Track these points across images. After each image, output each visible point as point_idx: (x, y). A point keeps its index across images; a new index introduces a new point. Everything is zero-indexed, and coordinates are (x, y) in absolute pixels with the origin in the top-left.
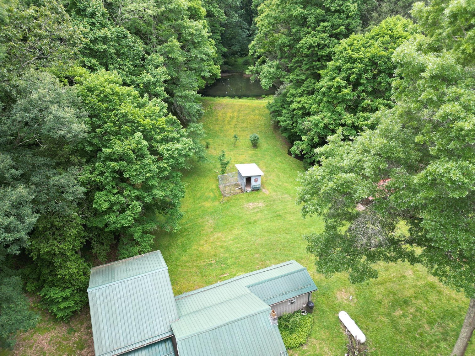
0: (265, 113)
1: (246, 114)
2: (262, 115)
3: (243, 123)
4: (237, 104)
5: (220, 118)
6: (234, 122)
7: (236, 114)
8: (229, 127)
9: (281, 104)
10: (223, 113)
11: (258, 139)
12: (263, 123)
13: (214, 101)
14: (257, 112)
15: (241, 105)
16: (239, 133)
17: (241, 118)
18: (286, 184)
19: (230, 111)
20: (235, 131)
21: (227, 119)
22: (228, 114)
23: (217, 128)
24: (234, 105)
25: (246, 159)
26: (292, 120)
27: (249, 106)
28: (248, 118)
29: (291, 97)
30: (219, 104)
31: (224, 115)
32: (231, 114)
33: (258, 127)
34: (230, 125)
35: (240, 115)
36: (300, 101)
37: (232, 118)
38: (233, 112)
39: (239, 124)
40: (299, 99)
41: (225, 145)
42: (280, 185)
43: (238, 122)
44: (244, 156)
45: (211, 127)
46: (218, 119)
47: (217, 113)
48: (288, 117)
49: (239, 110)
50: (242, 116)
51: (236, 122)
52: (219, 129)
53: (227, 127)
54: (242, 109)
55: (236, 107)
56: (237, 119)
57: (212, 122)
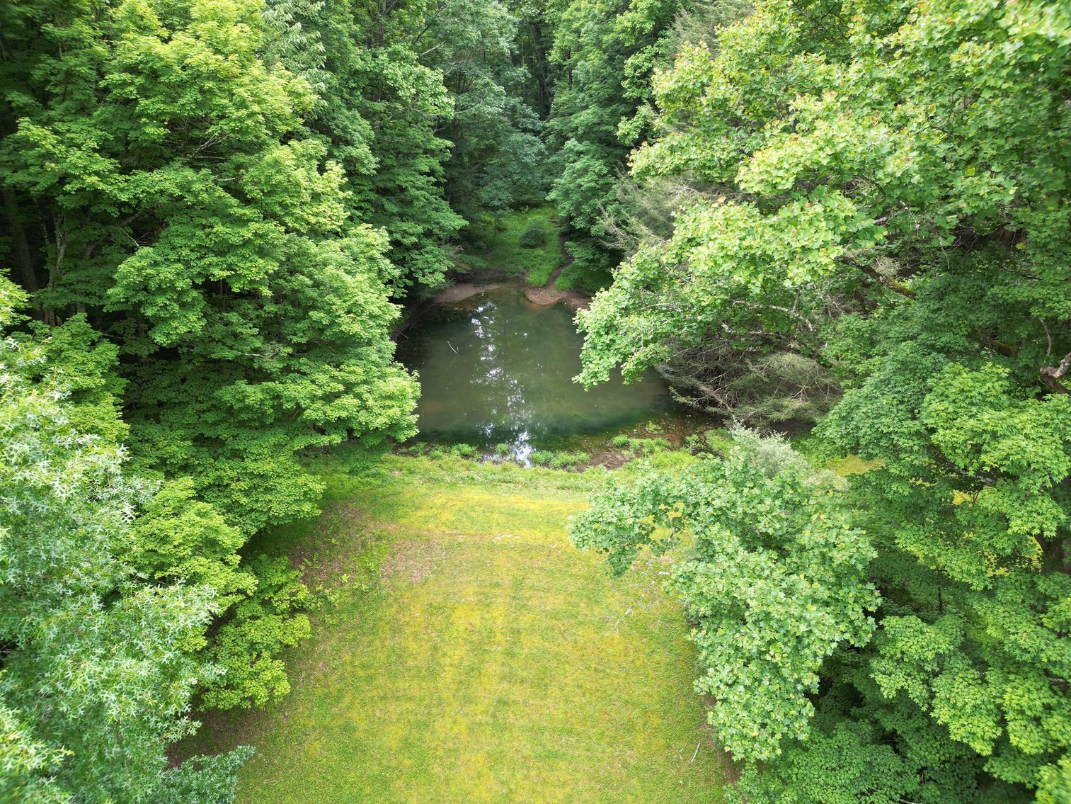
1: (555, 615)
3: (541, 684)
5: (413, 646)
6: (489, 687)
7: (499, 615)
8: (462, 727)
10: (431, 610)
12: (652, 694)
15: (525, 549)
17: (531, 644)
19: (470, 591)
20: (495, 762)
21: (456, 654)
22: (464, 618)
23: (392, 737)
24: (492, 548)
28: (565, 647)
31: (437, 621)
32: (476, 618)
34: (468, 700)
35: (525, 620)
37: (479, 646)
38: (485, 602)
39: (517, 693)
43: (509, 677)
45: (359, 718)
46: (400, 655)
47: (401, 609)
49: (518, 585)
50: (533, 630)
51: (503, 678)
52: (407, 744)
53: (450, 726)
54: (532, 580)
55: (500, 559)
56: (510, 654)
57: (369, 679)
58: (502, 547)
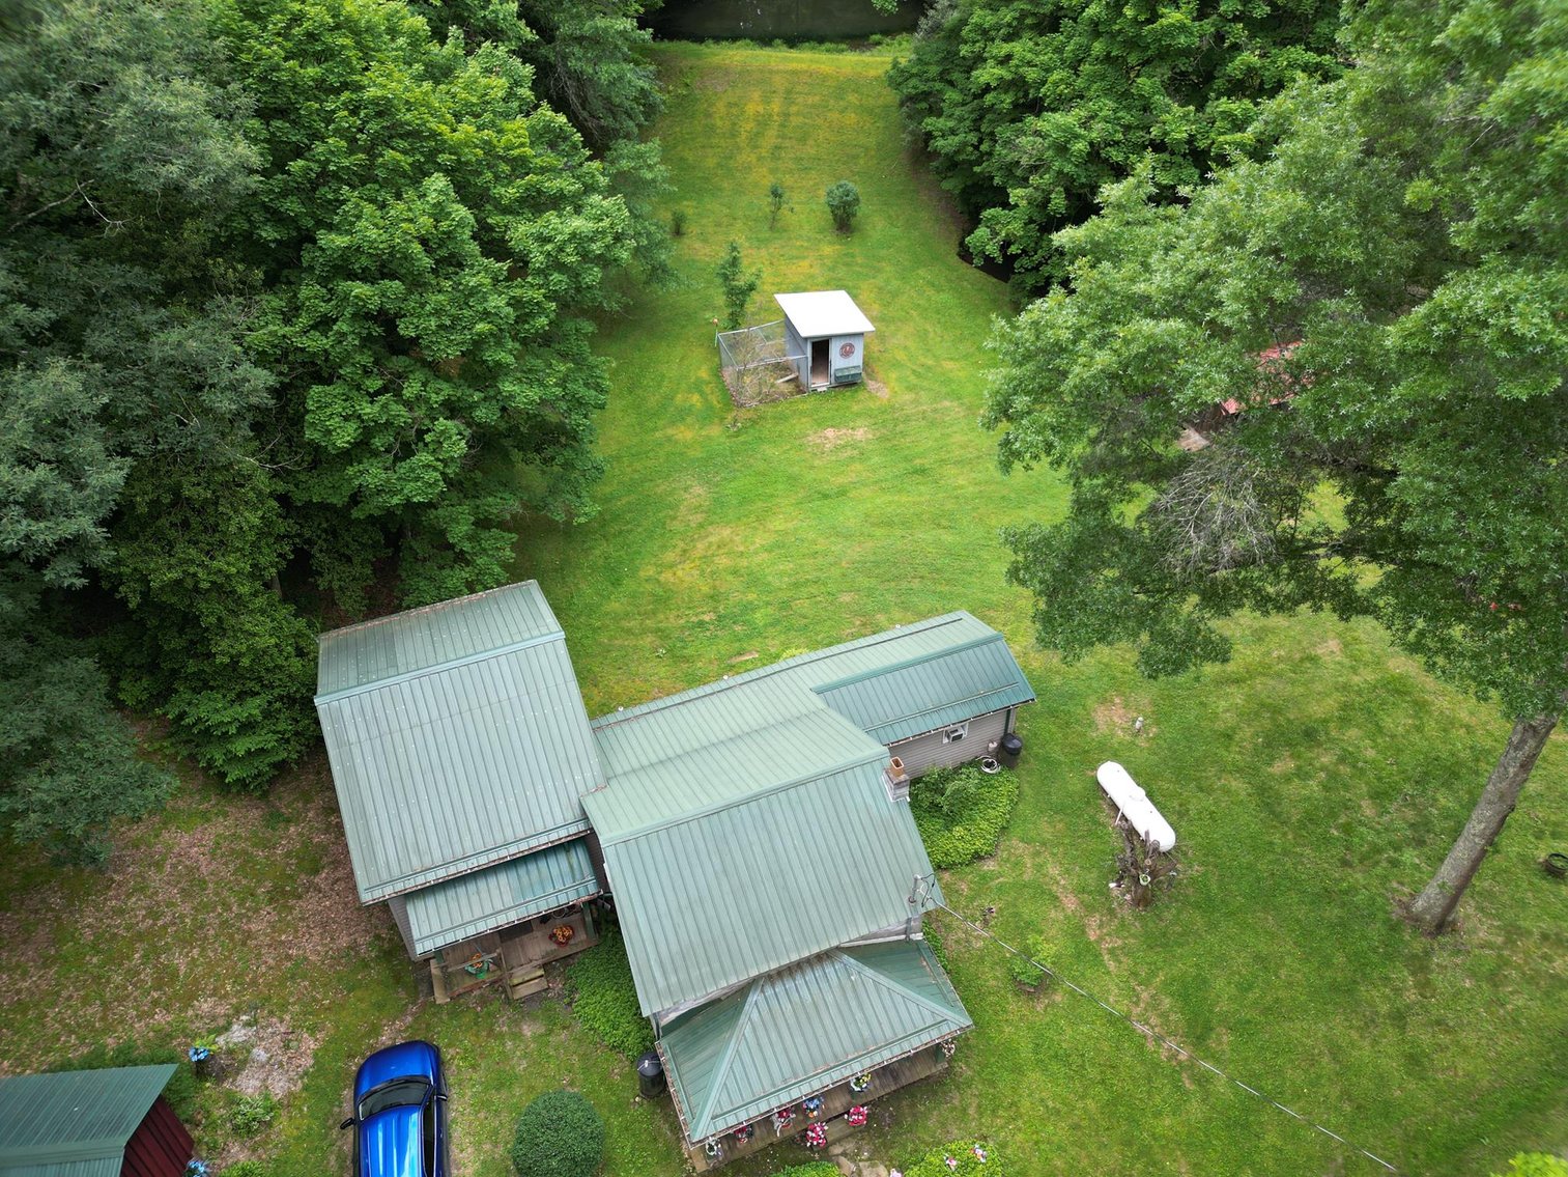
0: (880, 102)
1: (813, 106)
2: (871, 112)
3: (803, 140)
4: (781, 67)
5: (719, 123)
6: (771, 137)
7: (776, 106)
8: (753, 158)
9: (940, 69)
10: (730, 105)
11: (857, 200)
12: (872, 141)
13: (699, 56)
14: (853, 98)
15: (794, 73)
16: (788, 180)
17: (795, 121)
18: (949, 365)
19: (756, 95)
20: (773, 171)
21: (747, 127)
22: (751, 109)
23: (711, 162)
24: (771, 72)
25: (812, 277)
26: (978, 130)
27: (825, 78)
28: (819, 121)
29: (974, 42)
30: (718, 68)
31: (734, 111)
32: (761, 109)
33: (856, 157)
34: (756, 147)
35: (794, 109)
36: (1009, 57)
37: (763, 122)
38: (766, 100)
39: (787, 143)
40: (1006, 48)
41: (739, 224)
42: (929, 368)
43: (783, 137)
44: (806, 263)
45: (690, 156)
46: (713, 128)
47: (710, 105)
48: (961, 120)
49: (789, 92)
50: (798, 114)
51: (778, 137)
52: (719, 165)
53: (746, 157)
54: (798, 88)
55: (777, 79)
56: (783, 125)
57: (693, 139)
58: (778, 72)
